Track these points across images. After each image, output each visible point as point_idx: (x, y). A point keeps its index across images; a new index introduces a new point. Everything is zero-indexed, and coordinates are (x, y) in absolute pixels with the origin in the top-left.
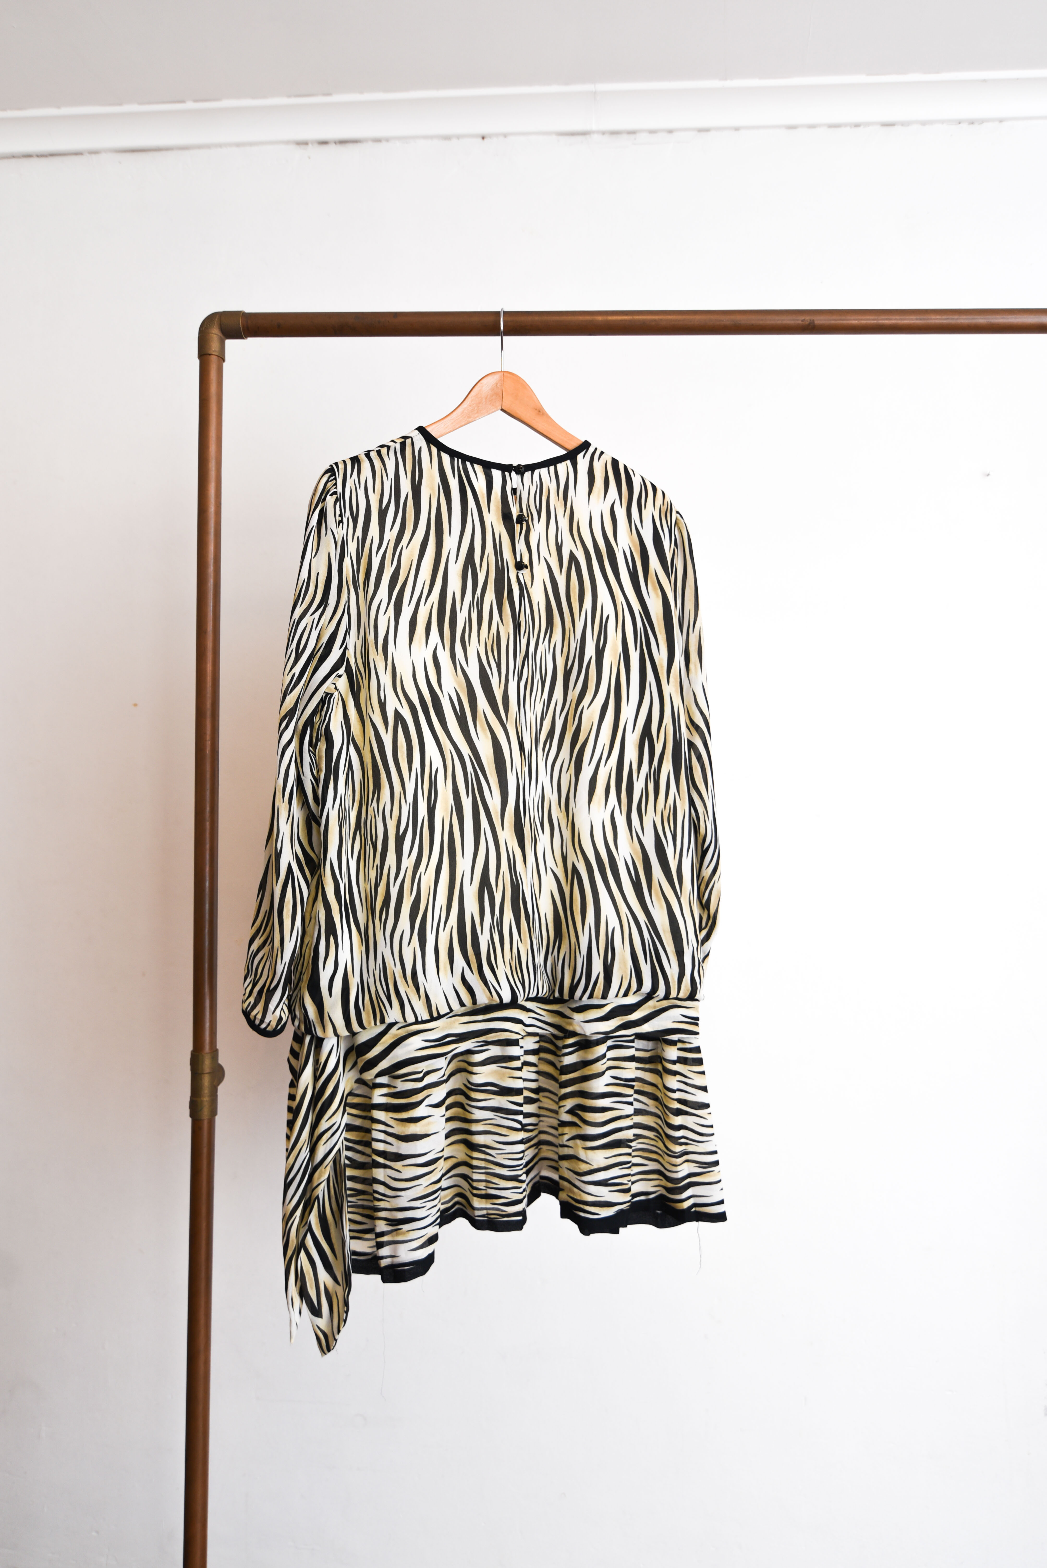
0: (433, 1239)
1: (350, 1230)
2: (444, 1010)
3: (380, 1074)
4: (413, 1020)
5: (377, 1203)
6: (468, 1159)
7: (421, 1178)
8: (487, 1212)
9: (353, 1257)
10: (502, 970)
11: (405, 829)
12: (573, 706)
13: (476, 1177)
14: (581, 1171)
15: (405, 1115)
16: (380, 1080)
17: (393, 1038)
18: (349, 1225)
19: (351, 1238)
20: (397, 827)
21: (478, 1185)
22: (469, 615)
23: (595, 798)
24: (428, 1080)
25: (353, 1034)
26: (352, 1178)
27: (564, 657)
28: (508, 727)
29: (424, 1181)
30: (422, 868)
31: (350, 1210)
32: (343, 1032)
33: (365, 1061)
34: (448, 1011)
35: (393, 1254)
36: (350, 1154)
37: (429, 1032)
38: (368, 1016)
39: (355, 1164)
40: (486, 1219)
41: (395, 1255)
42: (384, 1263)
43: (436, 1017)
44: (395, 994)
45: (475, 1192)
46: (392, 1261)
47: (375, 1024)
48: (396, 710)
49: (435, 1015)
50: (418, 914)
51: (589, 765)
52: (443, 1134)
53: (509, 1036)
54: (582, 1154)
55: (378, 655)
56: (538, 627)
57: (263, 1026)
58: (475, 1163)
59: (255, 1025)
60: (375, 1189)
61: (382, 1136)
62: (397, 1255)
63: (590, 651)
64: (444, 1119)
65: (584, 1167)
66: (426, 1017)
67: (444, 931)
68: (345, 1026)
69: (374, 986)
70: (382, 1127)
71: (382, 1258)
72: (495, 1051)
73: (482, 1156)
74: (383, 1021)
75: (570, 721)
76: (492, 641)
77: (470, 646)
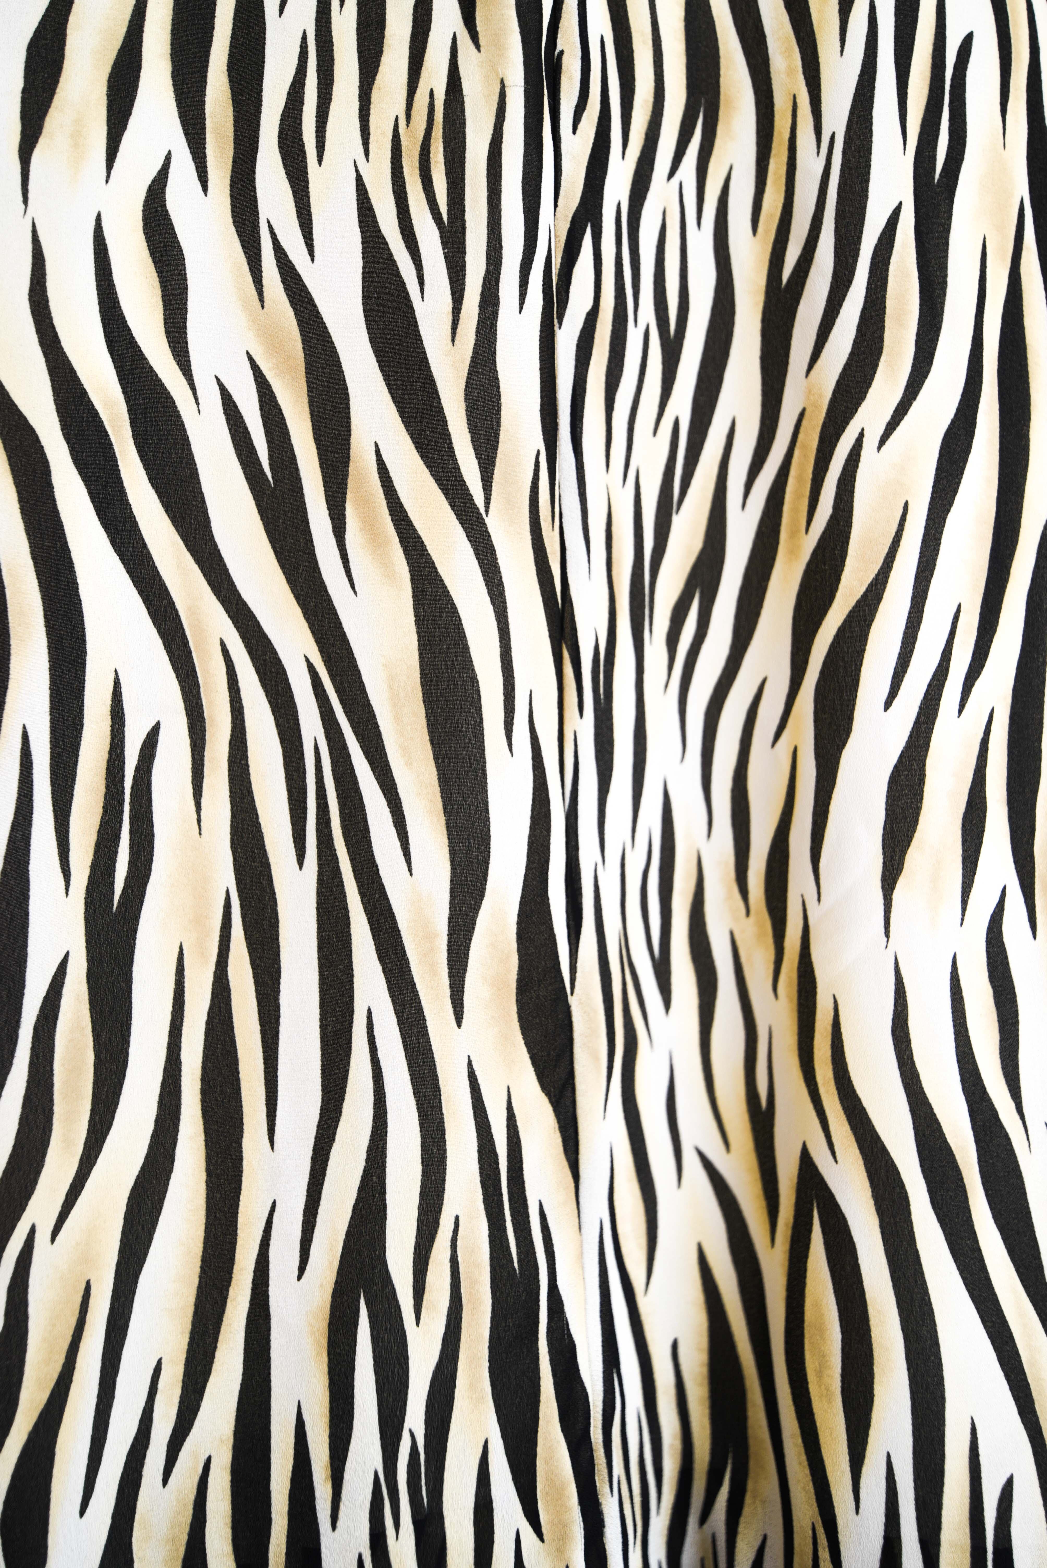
12: (811, 438)
22: (318, 20)
23: (915, 857)
27: (767, 232)
28: (494, 523)
51: (888, 705)
56: (651, 99)
63: (891, 186)
67: (165, 1482)
75: (795, 510)
76: (424, 125)
77: (320, 161)
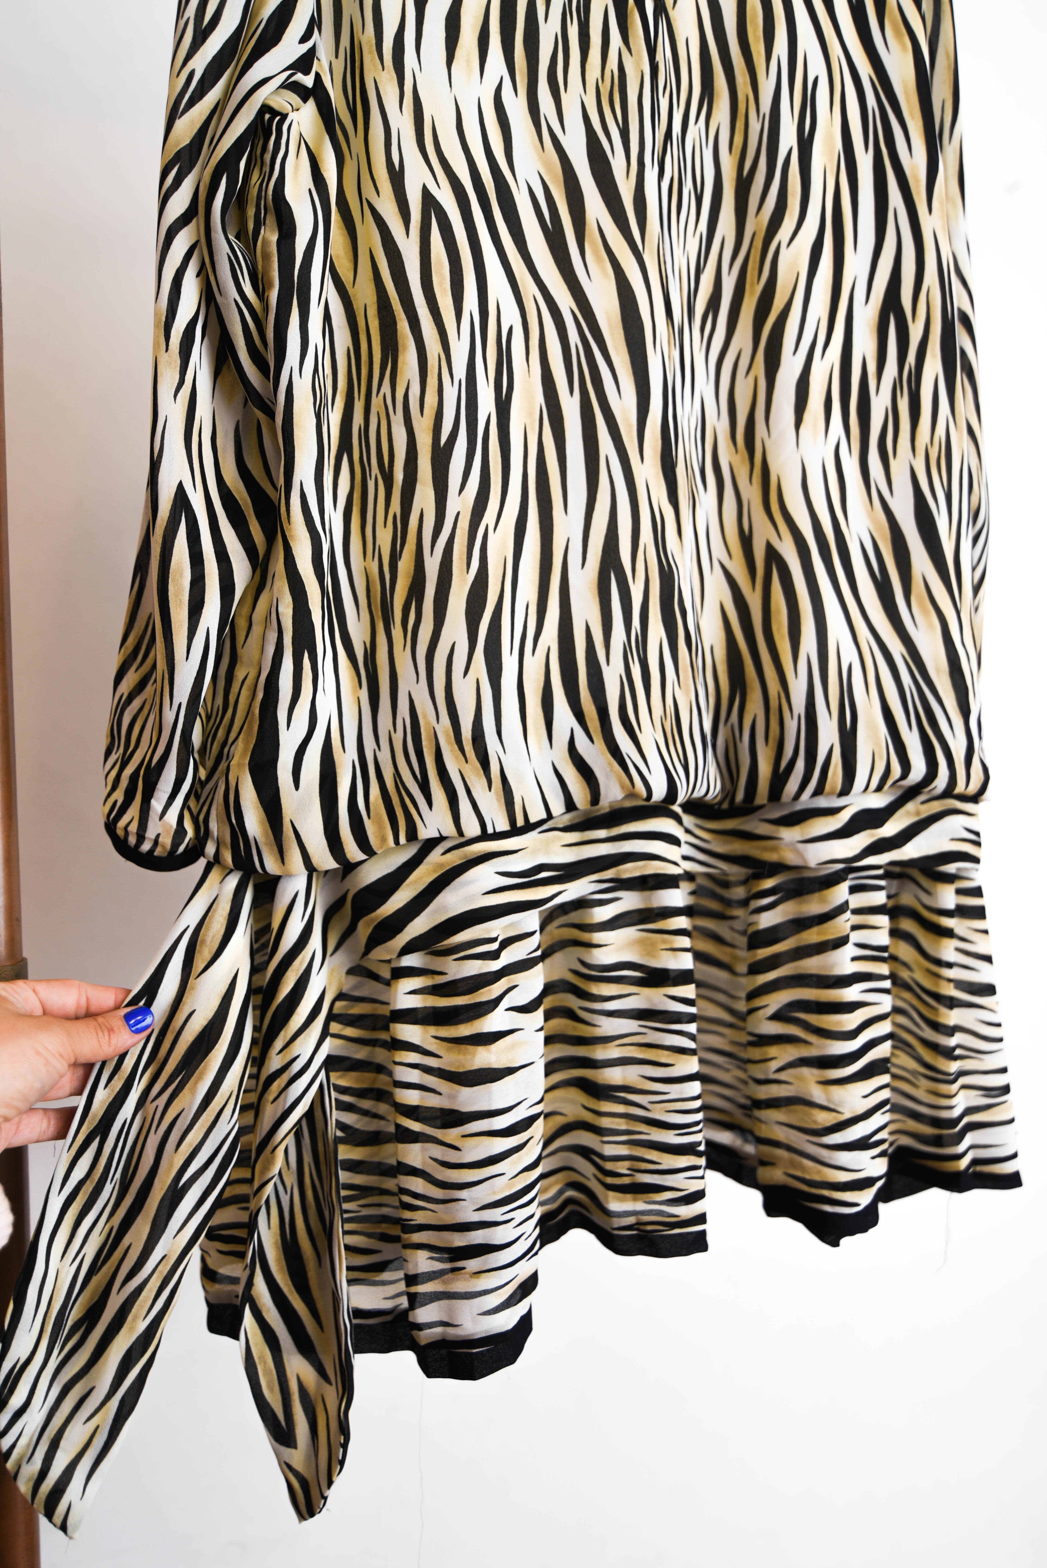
0: (529, 1285)
1: (349, 1268)
2: (537, 813)
3: (407, 950)
4: (476, 831)
5: (407, 1215)
6: (589, 1117)
7: (503, 1160)
8: (638, 1219)
9: (355, 1321)
10: (649, 736)
11: (451, 432)
12: (759, 244)
13: (610, 1150)
14: (820, 1127)
15: (465, 1030)
16: (411, 960)
17: (435, 871)
18: (346, 1259)
19: (350, 1282)
20: (434, 431)
21: (617, 1168)
22: (562, 28)
24: (509, 956)
25: (348, 868)
26: (353, 1166)
28: (646, 257)
29: (509, 1166)
30: (489, 517)
31: (348, 1227)
32: (325, 860)
33: (376, 923)
34: (544, 816)
35: (445, 1319)
36: (349, 1118)
37: (510, 856)
38: (381, 828)
39: (352, 1136)
40: (634, 1232)
41: (450, 1322)
42: (426, 1336)
43: (521, 827)
44: (438, 778)
45: (610, 1180)
46: (443, 1334)
47: (397, 842)
48: (425, 188)
49: (520, 822)
50: (483, 611)
51: (794, 354)
52: (539, 1068)
53: (661, 869)
54: (818, 1094)
55: (383, 70)
57: (146, 847)
58: (606, 1123)
59: (129, 847)
60: (402, 1186)
61: (414, 1076)
62: (456, 1323)
63: (788, 139)
64: (541, 1035)
65: (824, 1119)
66: (503, 825)
67: (533, 654)
68: (327, 849)
69: (392, 766)
70: (413, 1057)
71: (420, 1327)
72: (629, 901)
73: (620, 1109)
74: (412, 835)
75: (753, 275)
76: (609, 84)
77: (566, 91)
